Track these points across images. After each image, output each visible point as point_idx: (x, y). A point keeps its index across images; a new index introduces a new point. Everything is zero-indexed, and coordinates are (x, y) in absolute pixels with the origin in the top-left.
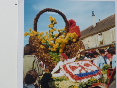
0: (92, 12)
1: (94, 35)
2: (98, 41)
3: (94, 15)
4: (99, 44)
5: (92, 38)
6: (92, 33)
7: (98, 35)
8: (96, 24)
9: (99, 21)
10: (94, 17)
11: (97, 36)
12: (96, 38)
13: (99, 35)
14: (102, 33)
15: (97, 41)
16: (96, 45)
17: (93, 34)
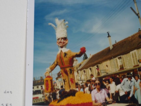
0: (108, 32)
1: (112, 59)
2: (118, 65)
3: (110, 36)
4: (119, 69)
5: (111, 62)
6: (110, 56)
7: (117, 58)
8: (113, 46)
9: (116, 42)
10: (109, 38)
11: (116, 60)
12: (115, 62)
13: (119, 58)
14: (122, 56)
15: (116, 66)
16: (116, 70)
17: (112, 57)
